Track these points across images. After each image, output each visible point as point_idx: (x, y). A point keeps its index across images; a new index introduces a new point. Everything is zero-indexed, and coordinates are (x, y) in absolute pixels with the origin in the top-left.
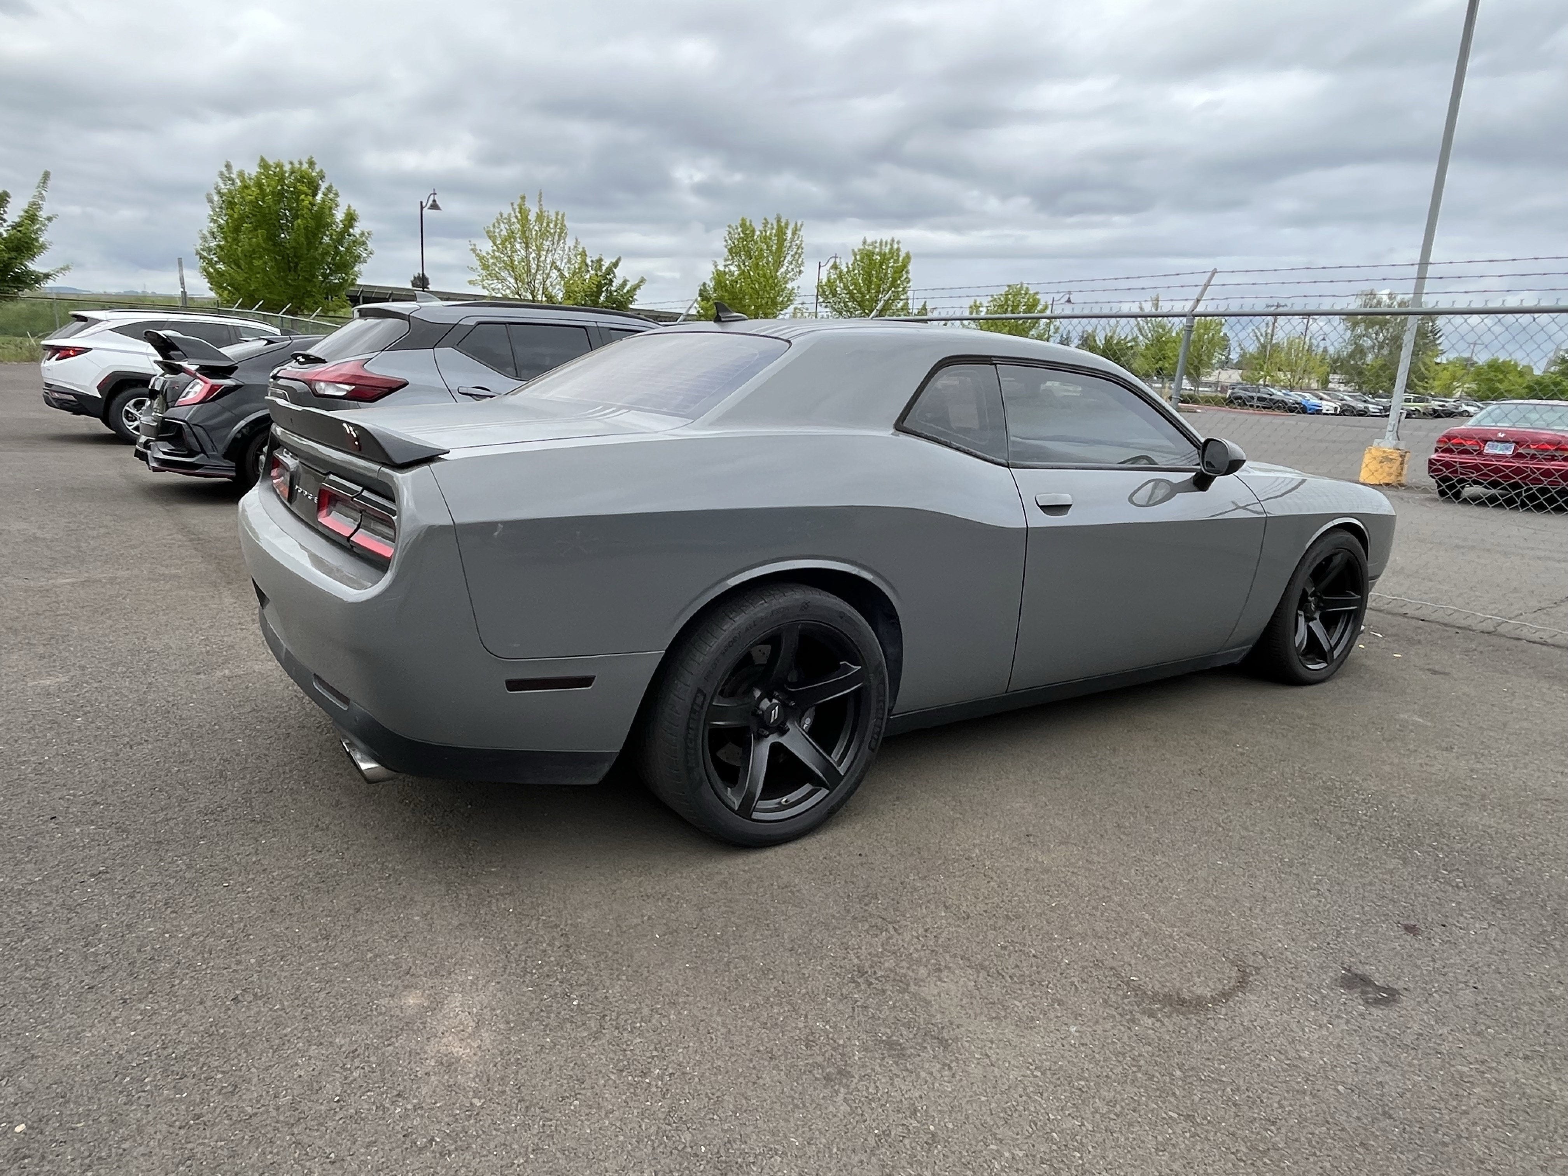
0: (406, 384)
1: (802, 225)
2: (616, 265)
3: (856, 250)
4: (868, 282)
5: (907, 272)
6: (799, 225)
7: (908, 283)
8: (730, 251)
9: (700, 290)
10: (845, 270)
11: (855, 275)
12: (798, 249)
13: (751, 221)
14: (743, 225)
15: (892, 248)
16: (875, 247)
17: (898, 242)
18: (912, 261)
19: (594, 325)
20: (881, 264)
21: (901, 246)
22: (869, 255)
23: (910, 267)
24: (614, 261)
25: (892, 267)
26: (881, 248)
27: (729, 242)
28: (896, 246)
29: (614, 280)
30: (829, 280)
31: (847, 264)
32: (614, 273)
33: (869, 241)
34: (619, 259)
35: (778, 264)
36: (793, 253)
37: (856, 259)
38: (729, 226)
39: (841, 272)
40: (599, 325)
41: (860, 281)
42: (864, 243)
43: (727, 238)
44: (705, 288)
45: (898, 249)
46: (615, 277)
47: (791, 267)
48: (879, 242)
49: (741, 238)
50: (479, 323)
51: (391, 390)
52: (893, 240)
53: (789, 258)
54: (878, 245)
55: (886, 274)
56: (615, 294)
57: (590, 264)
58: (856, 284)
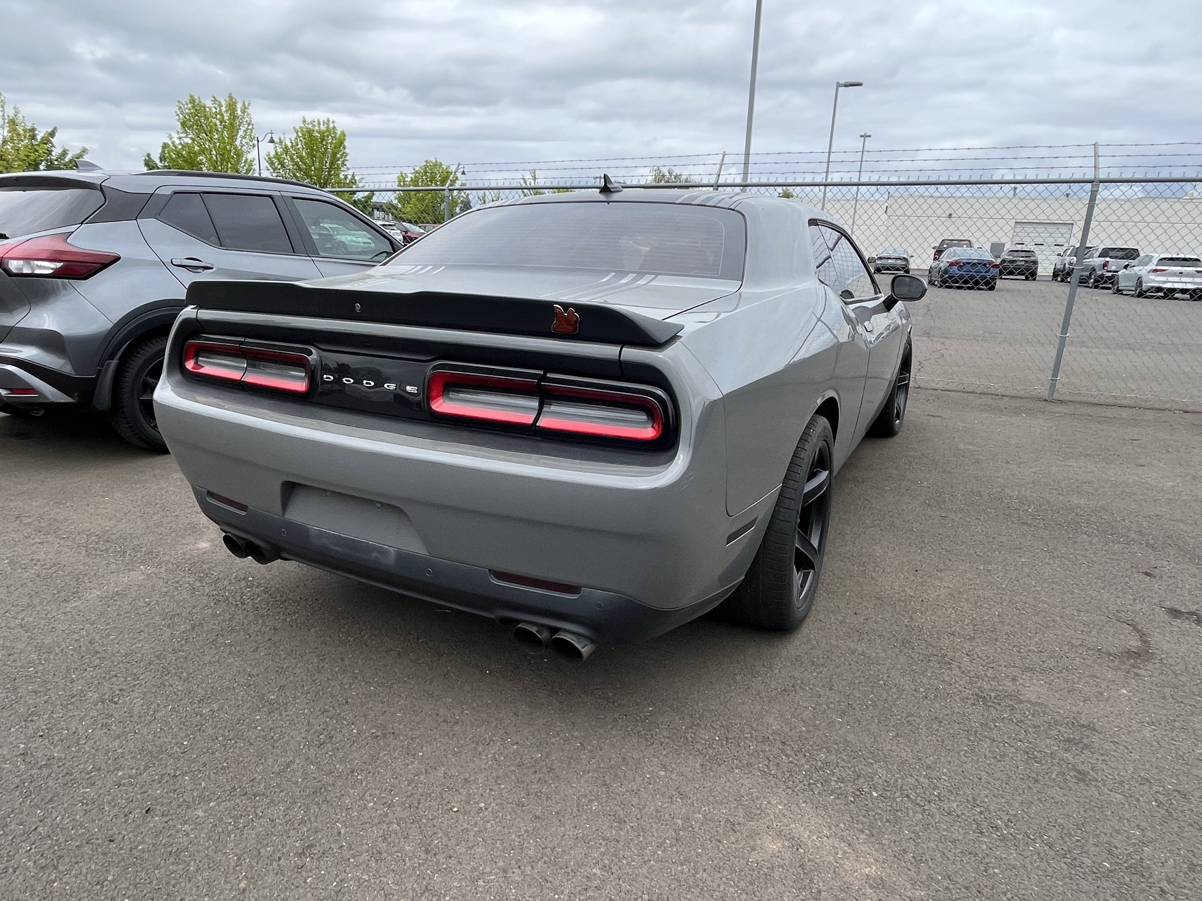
0: (118, 259)
1: (249, 105)
2: (52, 134)
3: (297, 128)
4: (312, 155)
5: (344, 148)
6: (246, 104)
7: (346, 157)
8: (183, 124)
9: (145, 160)
10: (289, 145)
11: (299, 149)
12: (249, 125)
13: (199, 98)
14: (192, 101)
15: (328, 127)
16: (314, 126)
17: (333, 122)
18: (347, 138)
19: (278, 194)
20: (323, 140)
21: (335, 125)
22: (310, 132)
23: (346, 144)
24: (49, 131)
25: (331, 143)
26: (319, 127)
27: (181, 116)
28: (331, 125)
29: (53, 149)
30: (277, 153)
31: (291, 139)
32: (51, 143)
33: (308, 120)
34: (55, 128)
35: (233, 137)
36: (244, 129)
37: (298, 135)
38: (179, 102)
39: (286, 147)
40: (283, 194)
41: (304, 154)
42: (304, 121)
43: (179, 113)
44: (150, 158)
45: (334, 128)
46: (53, 146)
47: (244, 141)
48: (316, 121)
49: (192, 113)
50: (176, 193)
51: (104, 266)
52: (328, 121)
53: (241, 133)
54: (316, 123)
55: (326, 149)
56: (56, 163)
57: (22, 132)
58: (301, 158)
